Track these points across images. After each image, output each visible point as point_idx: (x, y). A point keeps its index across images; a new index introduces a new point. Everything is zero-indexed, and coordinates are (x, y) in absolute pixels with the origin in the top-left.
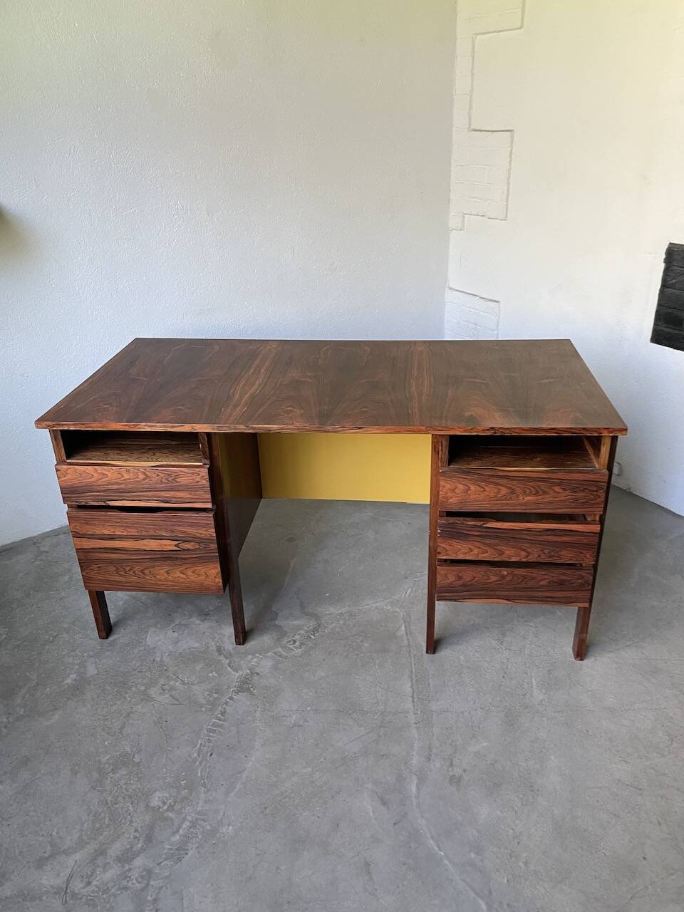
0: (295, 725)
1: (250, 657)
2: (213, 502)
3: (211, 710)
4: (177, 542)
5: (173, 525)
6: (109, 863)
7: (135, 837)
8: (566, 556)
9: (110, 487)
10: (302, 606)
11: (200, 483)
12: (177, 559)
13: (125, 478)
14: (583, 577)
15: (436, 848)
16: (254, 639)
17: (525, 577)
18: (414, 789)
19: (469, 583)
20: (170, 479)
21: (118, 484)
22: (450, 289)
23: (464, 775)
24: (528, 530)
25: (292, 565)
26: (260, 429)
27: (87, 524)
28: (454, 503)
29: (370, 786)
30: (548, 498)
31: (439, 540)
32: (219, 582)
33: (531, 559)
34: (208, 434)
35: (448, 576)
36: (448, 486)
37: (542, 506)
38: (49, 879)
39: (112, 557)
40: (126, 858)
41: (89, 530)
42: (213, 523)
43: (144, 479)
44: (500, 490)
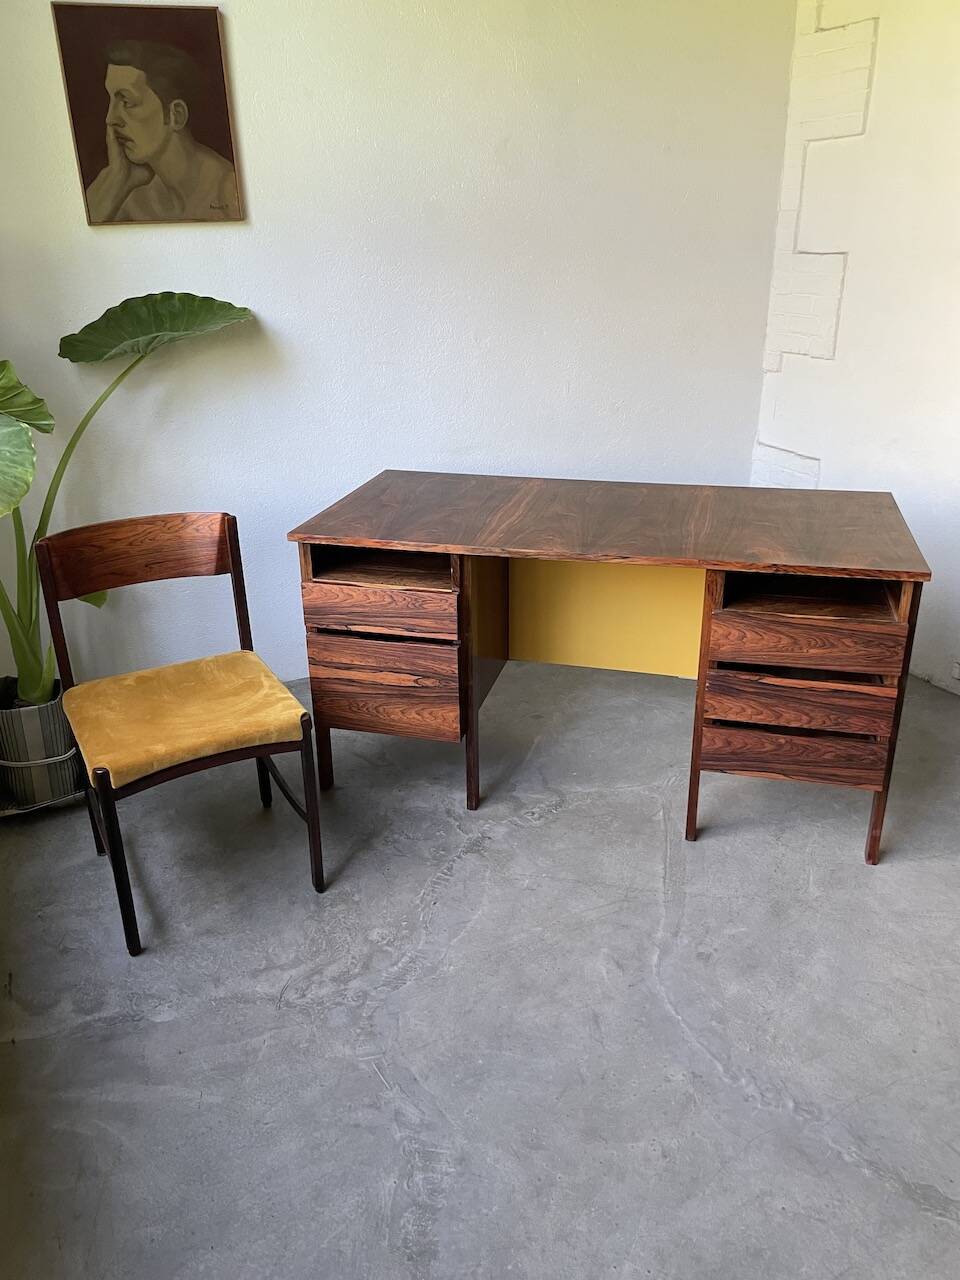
0: (528, 888)
1: (481, 822)
2: (461, 632)
3: (437, 865)
4: (417, 677)
5: (415, 657)
6: (324, 981)
7: (352, 963)
8: (856, 725)
9: (354, 609)
10: (545, 782)
11: (448, 611)
12: (414, 696)
13: (369, 601)
14: (875, 754)
15: (674, 1012)
16: (486, 807)
17: (805, 748)
18: (655, 958)
19: (739, 751)
20: (417, 605)
21: (364, 607)
22: (760, 444)
23: (715, 955)
24: (811, 689)
25: (536, 741)
26: (516, 553)
27: (327, 650)
28: (726, 652)
29: (605, 950)
30: (836, 652)
31: (707, 696)
32: (456, 728)
33: (814, 725)
34: (461, 557)
35: (715, 739)
36: (721, 631)
37: (828, 661)
38: (262, 988)
40: (342, 979)
41: (327, 656)
42: (457, 657)
44: (780, 638)
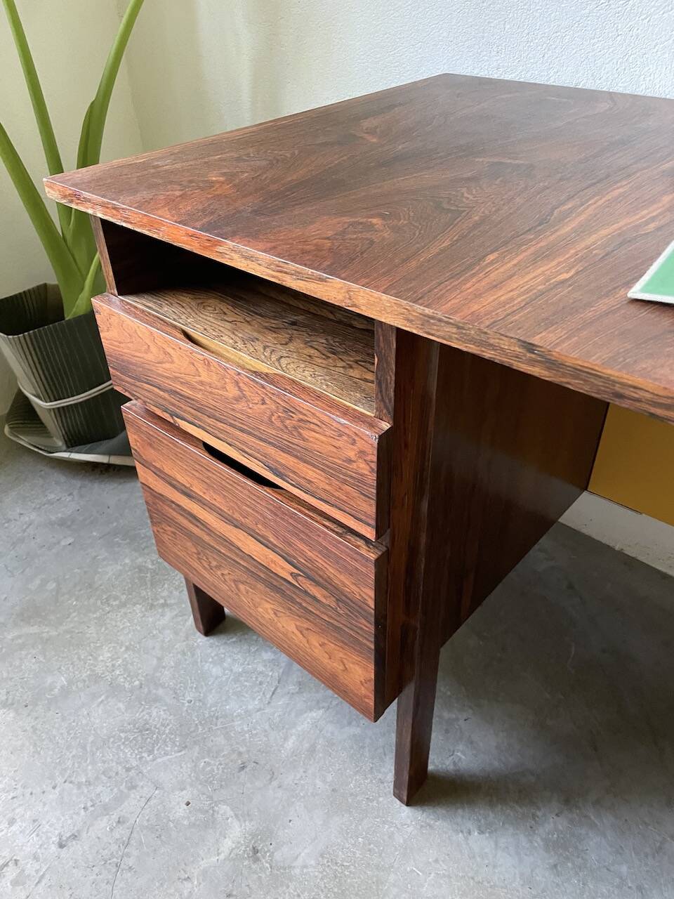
4: (296, 571)
9: (178, 387)
11: (354, 466)
12: (293, 601)
13: (201, 379)
21: (193, 388)
32: (367, 697)
39: (195, 532)
43: (237, 399)
